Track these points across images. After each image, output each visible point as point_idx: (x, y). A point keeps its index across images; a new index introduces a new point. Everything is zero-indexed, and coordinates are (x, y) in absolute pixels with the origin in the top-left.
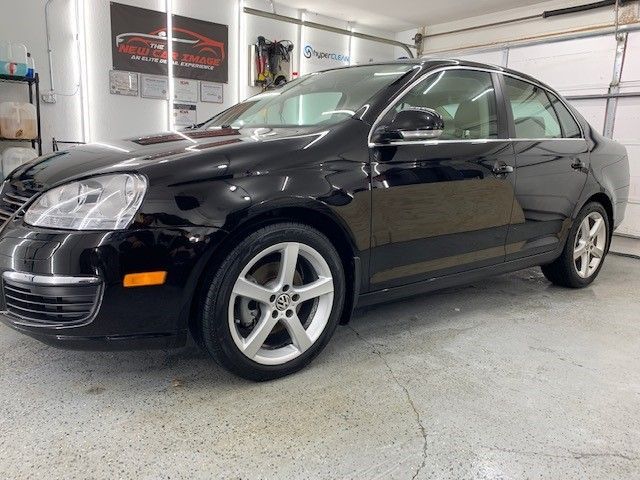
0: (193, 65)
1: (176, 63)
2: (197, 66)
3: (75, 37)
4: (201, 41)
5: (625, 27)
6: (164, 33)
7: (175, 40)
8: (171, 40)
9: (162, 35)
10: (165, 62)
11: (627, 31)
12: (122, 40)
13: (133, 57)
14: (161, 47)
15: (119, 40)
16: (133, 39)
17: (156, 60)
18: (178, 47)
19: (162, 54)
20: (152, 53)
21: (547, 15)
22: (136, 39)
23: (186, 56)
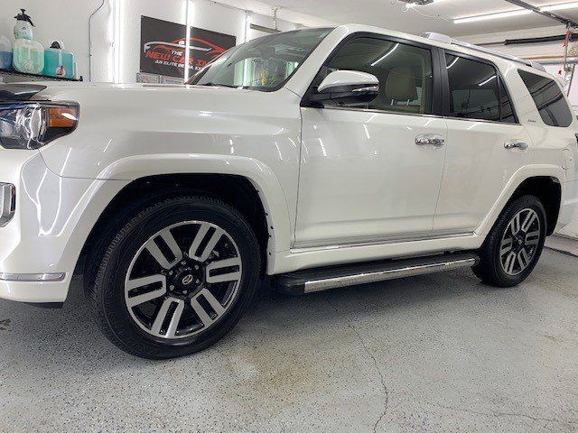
1: (192, 67)
3: (111, 44)
4: (213, 49)
5: (573, 59)
6: (183, 42)
7: (192, 48)
8: (188, 47)
9: (181, 44)
10: (182, 66)
11: (575, 63)
12: (149, 47)
13: (157, 62)
14: (180, 54)
15: (146, 47)
16: (157, 47)
17: (175, 65)
18: (193, 53)
19: (180, 59)
20: (172, 58)
21: (508, 43)
22: (160, 46)
23: (200, 61)
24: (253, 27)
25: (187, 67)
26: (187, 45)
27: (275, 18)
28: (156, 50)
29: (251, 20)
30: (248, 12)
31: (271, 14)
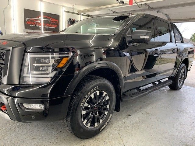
0: (49, 27)
2: (50, 27)
3: (13, 20)
4: (51, 20)
6: (40, 18)
7: (44, 19)
10: (40, 26)
12: (27, 20)
14: (39, 22)
15: (26, 20)
16: (31, 20)
17: (38, 26)
18: (44, 21)
19: (40, 24)
20: (36, 24)
22: (32, 20)
23: (47, 24)
24: (66, 11)
25: (42, 27)
26: (42, 19)
27: (73, 8)
28: (31, 21)
29: (65, 9)
30: (64, 6)
31: (72, 7)
